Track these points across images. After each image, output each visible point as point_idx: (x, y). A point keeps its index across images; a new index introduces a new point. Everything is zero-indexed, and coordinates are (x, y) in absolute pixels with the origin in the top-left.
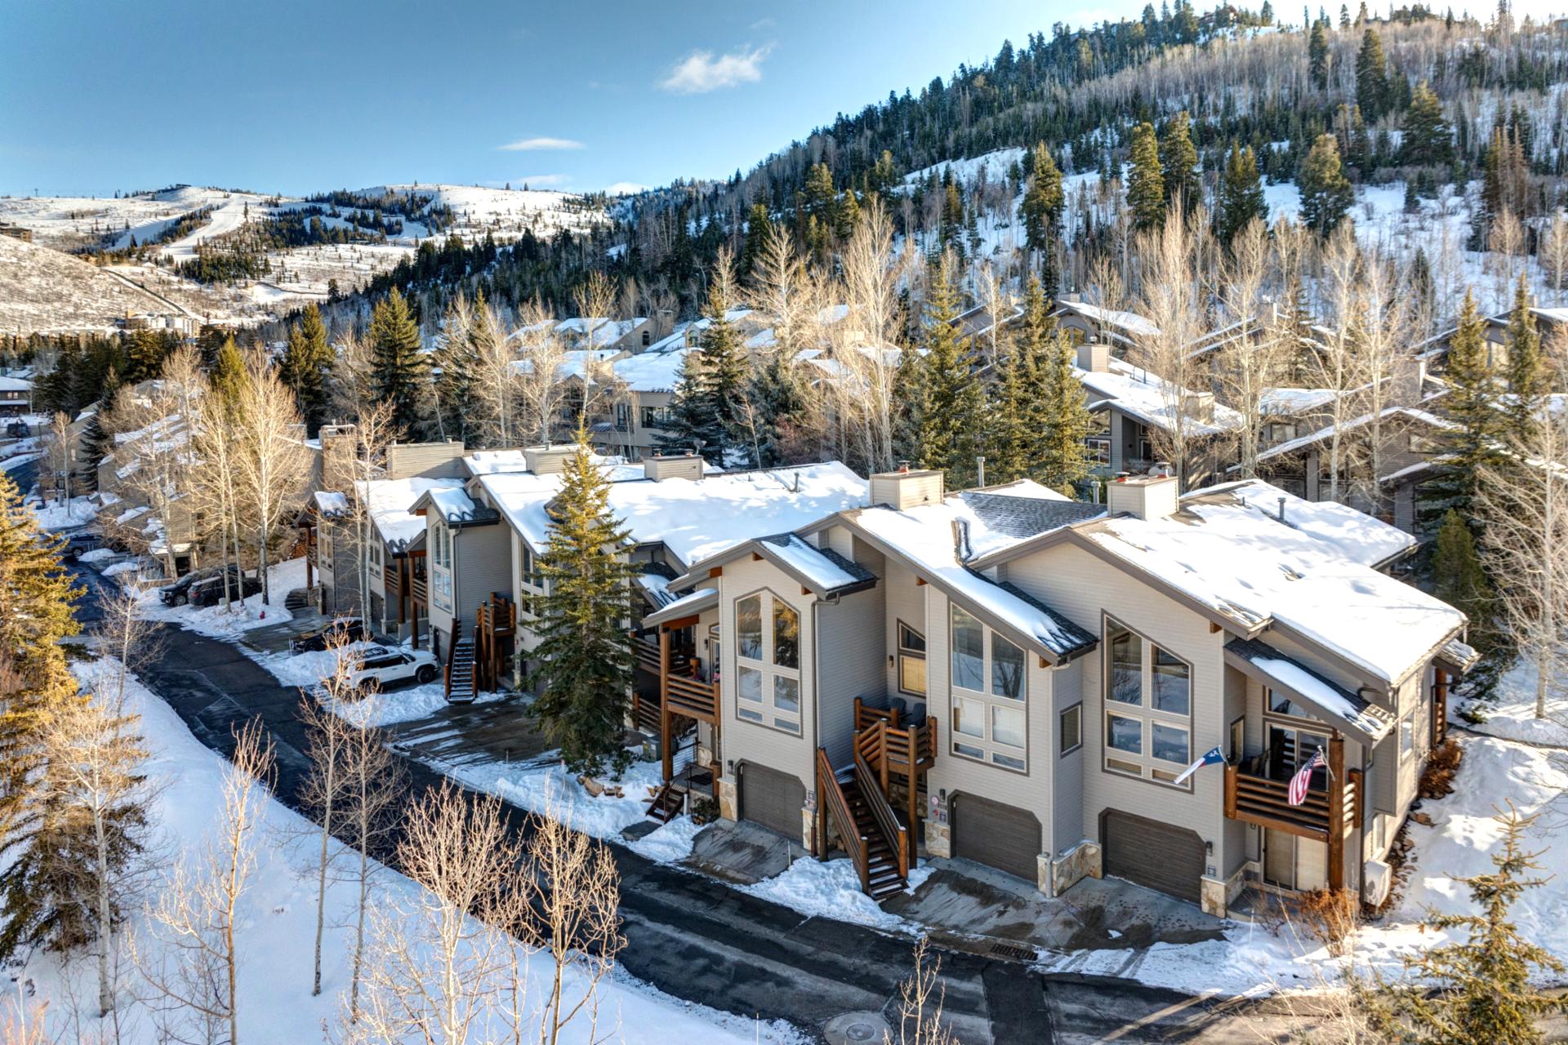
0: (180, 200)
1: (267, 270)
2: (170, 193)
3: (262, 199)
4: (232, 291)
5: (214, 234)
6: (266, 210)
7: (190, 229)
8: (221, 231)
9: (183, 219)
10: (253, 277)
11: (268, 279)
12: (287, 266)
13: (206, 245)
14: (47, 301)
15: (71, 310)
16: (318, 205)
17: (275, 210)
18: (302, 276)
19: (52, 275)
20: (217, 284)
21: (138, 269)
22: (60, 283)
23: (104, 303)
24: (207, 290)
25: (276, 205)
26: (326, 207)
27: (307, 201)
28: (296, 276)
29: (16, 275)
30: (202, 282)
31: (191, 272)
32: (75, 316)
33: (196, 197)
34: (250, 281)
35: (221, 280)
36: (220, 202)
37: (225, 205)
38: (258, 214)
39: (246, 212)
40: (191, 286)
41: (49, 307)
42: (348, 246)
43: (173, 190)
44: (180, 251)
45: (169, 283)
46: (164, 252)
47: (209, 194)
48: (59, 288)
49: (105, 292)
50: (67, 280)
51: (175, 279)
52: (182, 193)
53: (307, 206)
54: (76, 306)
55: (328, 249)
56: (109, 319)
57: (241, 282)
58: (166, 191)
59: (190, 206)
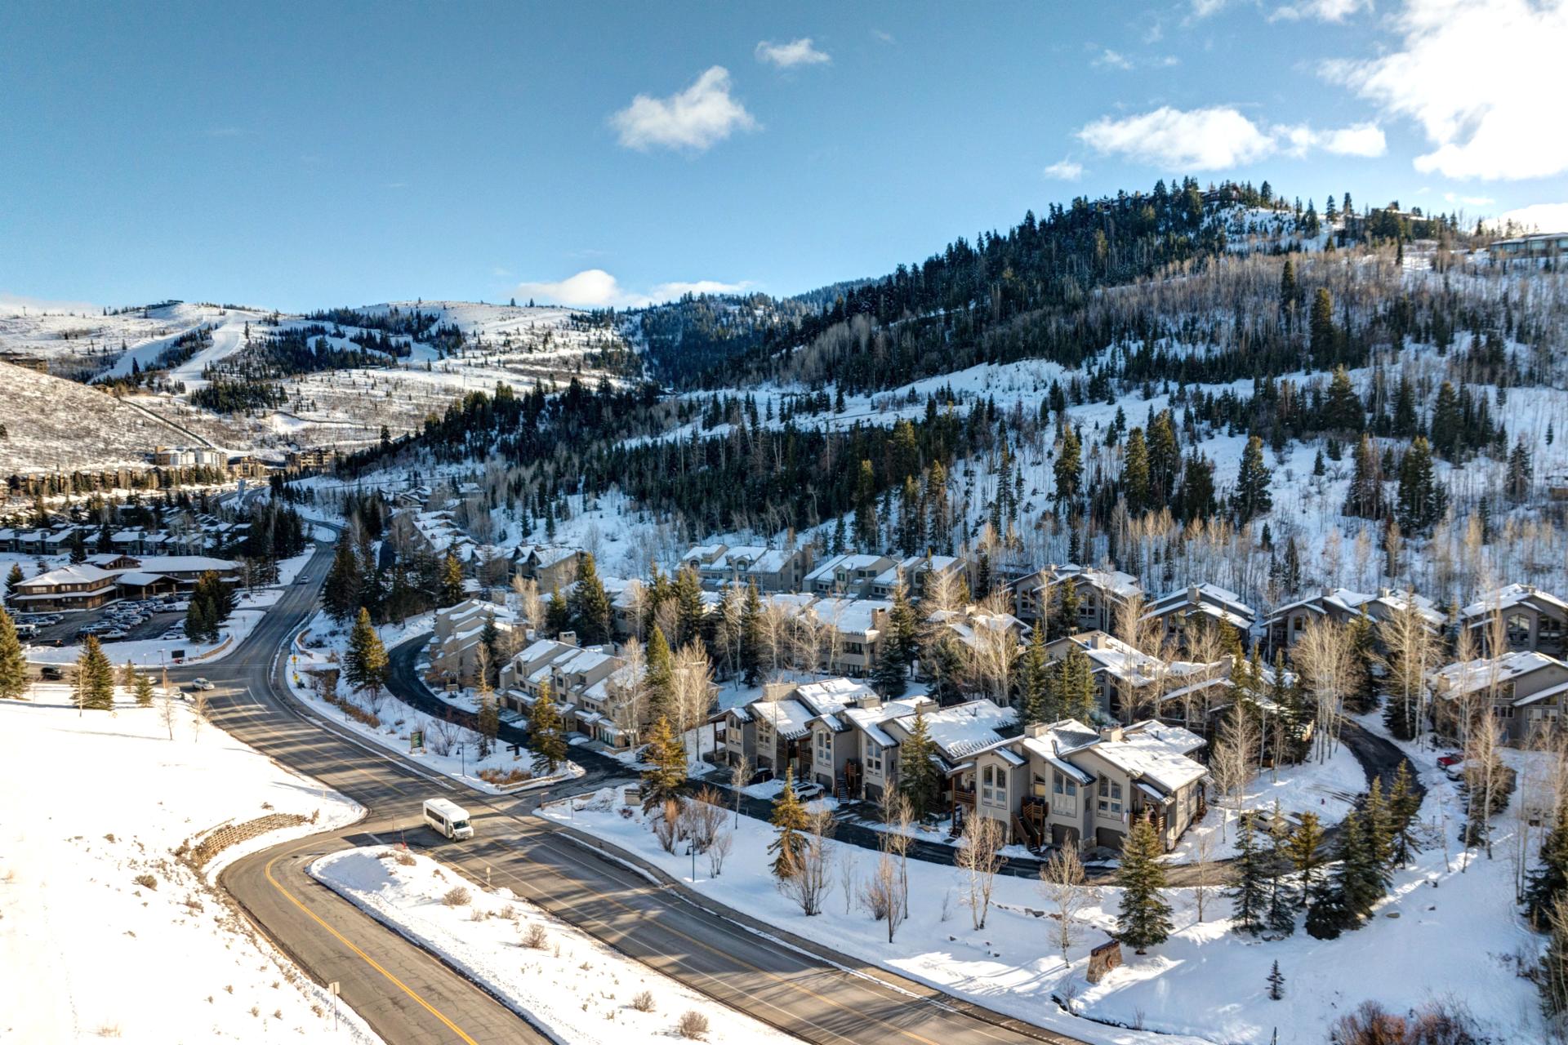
0: (174, 318)
1: (283, 399)
2: (162, 309)
3: (261, 316)
4: (251, 421)
5: (220, 356)
6: (266, 329)
7: (193, 350)
8: (226, 354)
9: (183, 340)
10: (270, 406)
11: (284, 408)
12: (303, 394)
13: (213, 369)
14: (78, 437)
15: (101, 445)
16: (320, 324)
17: (276, 330)
18: (319, 405)
19: (78, 410)
20: (236, 413)
21: (156, 400)
22: (86, 418)
23: (131, 437)
24: (227, 421)
25: (276, 324)
26: (329, 326)
27: (307, 318)
28: (313, 404)
29: (43, 411)
30: (219, 411)
31: (205, 400)
32: (105, 452)
33: (192, 314)
34: (268, 410)
35: (239, 410)
36: (216, 319)
37: (222, 323)
38: (259, 333)
39: (247, 333)
40: (209, 416)
41: (80, 443)
42: (361, 371)
43: (164, 306)
44: (189, 377)
45: (188, 413)
46: (174, 377)
47: (204, 311)
48: (85, 423)
49: (129, 425)
50: (92, 414)
51: (192, 409)
52: (176, 310)
53: (309, 324)
54: (106, 441)
55: (341, 375)
56: (139, 454)
57: (259, 412)
58: (159, 306)
59: (186, 324)
